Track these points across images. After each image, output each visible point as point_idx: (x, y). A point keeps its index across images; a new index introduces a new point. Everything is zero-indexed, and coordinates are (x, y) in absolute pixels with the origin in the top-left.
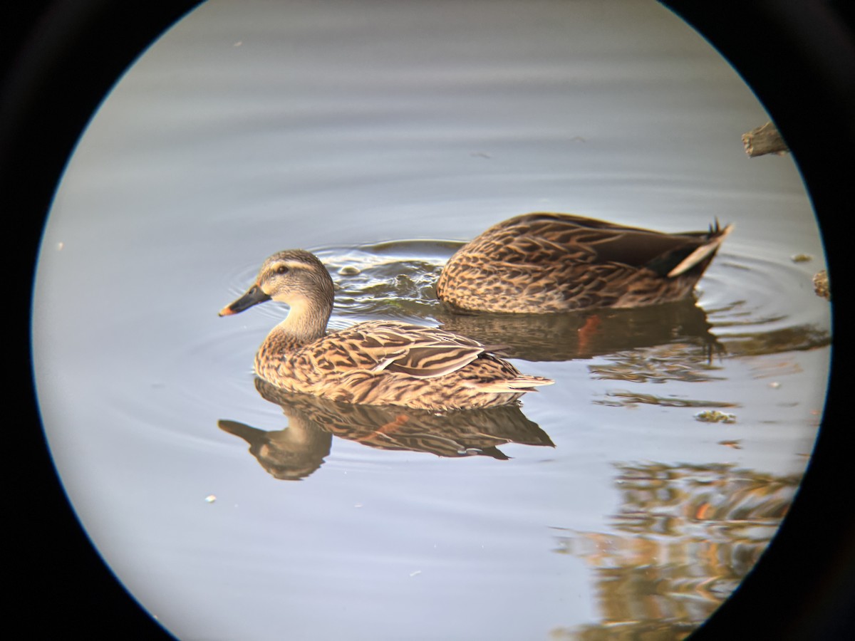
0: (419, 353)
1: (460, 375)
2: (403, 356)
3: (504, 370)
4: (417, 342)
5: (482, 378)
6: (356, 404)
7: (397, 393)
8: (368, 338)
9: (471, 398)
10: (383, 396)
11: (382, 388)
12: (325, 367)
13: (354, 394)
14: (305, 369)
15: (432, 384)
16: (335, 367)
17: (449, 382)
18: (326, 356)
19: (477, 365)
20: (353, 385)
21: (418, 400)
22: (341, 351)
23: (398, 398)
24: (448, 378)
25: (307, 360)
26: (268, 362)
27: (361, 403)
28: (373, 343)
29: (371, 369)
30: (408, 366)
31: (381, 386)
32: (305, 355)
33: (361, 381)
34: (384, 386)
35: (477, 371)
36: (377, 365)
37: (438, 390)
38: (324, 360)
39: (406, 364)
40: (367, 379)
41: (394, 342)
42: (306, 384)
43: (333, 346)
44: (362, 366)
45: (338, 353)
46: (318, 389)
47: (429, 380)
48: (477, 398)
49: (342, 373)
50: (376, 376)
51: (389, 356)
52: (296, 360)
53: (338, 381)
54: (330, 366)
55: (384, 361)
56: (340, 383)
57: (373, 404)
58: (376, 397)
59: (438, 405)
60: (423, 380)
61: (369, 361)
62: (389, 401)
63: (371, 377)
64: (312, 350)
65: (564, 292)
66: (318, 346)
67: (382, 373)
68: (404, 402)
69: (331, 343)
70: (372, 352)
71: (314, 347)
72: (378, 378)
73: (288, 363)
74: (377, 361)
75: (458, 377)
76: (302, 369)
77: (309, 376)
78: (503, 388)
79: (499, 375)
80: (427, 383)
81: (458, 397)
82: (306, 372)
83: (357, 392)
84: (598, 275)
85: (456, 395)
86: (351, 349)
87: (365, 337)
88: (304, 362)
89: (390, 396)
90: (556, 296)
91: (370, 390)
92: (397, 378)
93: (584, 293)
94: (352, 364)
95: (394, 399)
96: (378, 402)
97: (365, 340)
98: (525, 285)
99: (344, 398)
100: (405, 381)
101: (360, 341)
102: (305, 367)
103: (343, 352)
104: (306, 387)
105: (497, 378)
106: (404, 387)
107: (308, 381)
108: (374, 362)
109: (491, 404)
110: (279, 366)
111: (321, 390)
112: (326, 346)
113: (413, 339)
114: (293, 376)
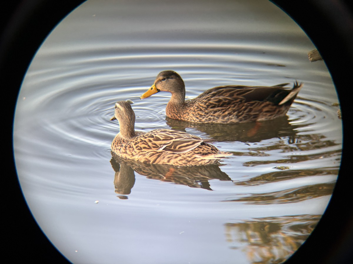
0: (176, 143)
1: (194, 152)
2: (170, 144)
3: (212, 149)
4: (176, 138)
5: (203, 153)
6: (152, 164)
7: (168, 159)
8: (156, 137)
9: (198, 161)
10: (162, 161)
11: (162, 158)
12: (138, 149)
13: (151, 160)
14: (131, 150)
15: (182, 156)
16: (143, 149)
17: (189, 155)
18: (139, 145)
19: (201, 148)
20: (150, 156)
21: (177, 163)
22: (145, 143)
23: (169, 161)
24: (189, 153)
25: (131, 146)
26: (116, 147)
27: (154, 164)
28: (158, 139)
29: (157, 150)
30: (172, 148)
31: (162, 157)
32: (131, 144)
33: (153, 154)
34: (163, 157)
35: (201, 150)
36: (160, 148)
37: (185, 159)
38: (138, 146)
39: (171, 148)
40: (156, 154)
41: (166, 139)
42: (131, 156)
43: (142, 141)
44: (154, 149)
45: (143, 143)
46: (136, 158)
47: (181, 154)
48: (201, 161)
49: (146, 152)
50: (159, 152)
51: (165, 144)
52: (127, 146)
53: (144, 155)
54: (141, 149)
55: (162, 146)
56: (145, 156)
57: (158, 164)
58: (160, 161)
59: (185, 165)
60: (179, 154)
61: (156, 146)
62: (165, 163)
63: (157, 153)
64: (134, 142)
65: (236, 115)
66: (136, 141)
67: (162, 151)
68: (171, 163)
69: (141, 139)
70: (158, 143)
71: (134, 141)
72: (160, 153)
73: (124, 147)
74: (160, 146)
75: (193, 153)
76: (130, 150)
77: (132, 152)
78: (212, 157)
79: (210, 152)
80: (180, 156)
81: (193, 161)
82: (131, 151)
83: (152, 159)
84: (248, 106)
85: (192, 161)
86: (149, 142)
87: (154, 137)
88: (130, 147)
89: (165, 161)
90: (233, 117)
91: (157, 158)
92: (168, 153)
93: (244, 114)
94: (150, 148)
95: (167, 162)
96: (161, 163)
97: (155, 138)
98: (220, 115)
99: (147, 162)
100: (171, 154)
101: (153, 138)
102: (131, 149)
103: (146, 143)
104: (131, 157)
105: (209, 153)
106: (171, 157)
107: (132, 154)
108: (158, 147)
109: (207, 164)
110: (120, 149)
111: (137, 159)
112: (139, 140)
113: (174, 137)
114: (126, 153)
